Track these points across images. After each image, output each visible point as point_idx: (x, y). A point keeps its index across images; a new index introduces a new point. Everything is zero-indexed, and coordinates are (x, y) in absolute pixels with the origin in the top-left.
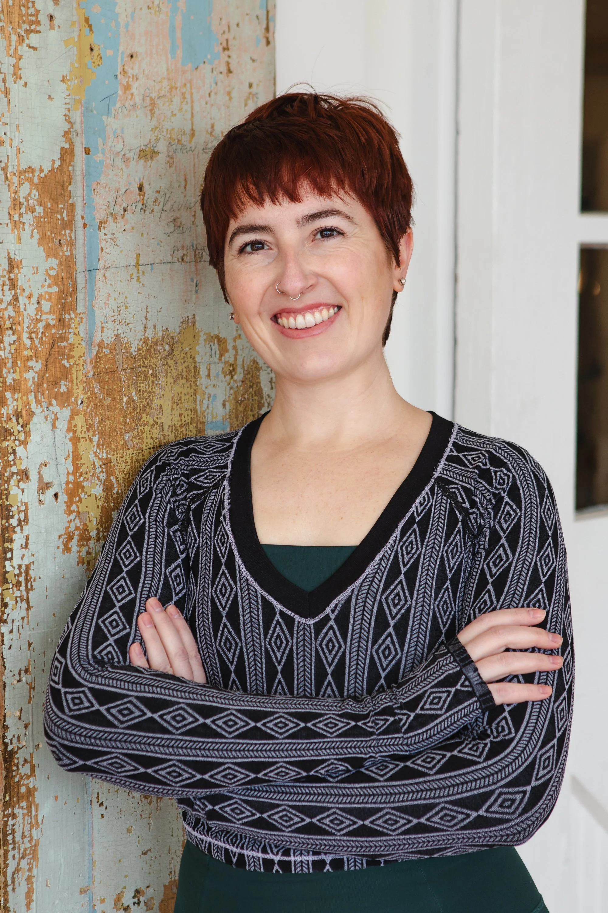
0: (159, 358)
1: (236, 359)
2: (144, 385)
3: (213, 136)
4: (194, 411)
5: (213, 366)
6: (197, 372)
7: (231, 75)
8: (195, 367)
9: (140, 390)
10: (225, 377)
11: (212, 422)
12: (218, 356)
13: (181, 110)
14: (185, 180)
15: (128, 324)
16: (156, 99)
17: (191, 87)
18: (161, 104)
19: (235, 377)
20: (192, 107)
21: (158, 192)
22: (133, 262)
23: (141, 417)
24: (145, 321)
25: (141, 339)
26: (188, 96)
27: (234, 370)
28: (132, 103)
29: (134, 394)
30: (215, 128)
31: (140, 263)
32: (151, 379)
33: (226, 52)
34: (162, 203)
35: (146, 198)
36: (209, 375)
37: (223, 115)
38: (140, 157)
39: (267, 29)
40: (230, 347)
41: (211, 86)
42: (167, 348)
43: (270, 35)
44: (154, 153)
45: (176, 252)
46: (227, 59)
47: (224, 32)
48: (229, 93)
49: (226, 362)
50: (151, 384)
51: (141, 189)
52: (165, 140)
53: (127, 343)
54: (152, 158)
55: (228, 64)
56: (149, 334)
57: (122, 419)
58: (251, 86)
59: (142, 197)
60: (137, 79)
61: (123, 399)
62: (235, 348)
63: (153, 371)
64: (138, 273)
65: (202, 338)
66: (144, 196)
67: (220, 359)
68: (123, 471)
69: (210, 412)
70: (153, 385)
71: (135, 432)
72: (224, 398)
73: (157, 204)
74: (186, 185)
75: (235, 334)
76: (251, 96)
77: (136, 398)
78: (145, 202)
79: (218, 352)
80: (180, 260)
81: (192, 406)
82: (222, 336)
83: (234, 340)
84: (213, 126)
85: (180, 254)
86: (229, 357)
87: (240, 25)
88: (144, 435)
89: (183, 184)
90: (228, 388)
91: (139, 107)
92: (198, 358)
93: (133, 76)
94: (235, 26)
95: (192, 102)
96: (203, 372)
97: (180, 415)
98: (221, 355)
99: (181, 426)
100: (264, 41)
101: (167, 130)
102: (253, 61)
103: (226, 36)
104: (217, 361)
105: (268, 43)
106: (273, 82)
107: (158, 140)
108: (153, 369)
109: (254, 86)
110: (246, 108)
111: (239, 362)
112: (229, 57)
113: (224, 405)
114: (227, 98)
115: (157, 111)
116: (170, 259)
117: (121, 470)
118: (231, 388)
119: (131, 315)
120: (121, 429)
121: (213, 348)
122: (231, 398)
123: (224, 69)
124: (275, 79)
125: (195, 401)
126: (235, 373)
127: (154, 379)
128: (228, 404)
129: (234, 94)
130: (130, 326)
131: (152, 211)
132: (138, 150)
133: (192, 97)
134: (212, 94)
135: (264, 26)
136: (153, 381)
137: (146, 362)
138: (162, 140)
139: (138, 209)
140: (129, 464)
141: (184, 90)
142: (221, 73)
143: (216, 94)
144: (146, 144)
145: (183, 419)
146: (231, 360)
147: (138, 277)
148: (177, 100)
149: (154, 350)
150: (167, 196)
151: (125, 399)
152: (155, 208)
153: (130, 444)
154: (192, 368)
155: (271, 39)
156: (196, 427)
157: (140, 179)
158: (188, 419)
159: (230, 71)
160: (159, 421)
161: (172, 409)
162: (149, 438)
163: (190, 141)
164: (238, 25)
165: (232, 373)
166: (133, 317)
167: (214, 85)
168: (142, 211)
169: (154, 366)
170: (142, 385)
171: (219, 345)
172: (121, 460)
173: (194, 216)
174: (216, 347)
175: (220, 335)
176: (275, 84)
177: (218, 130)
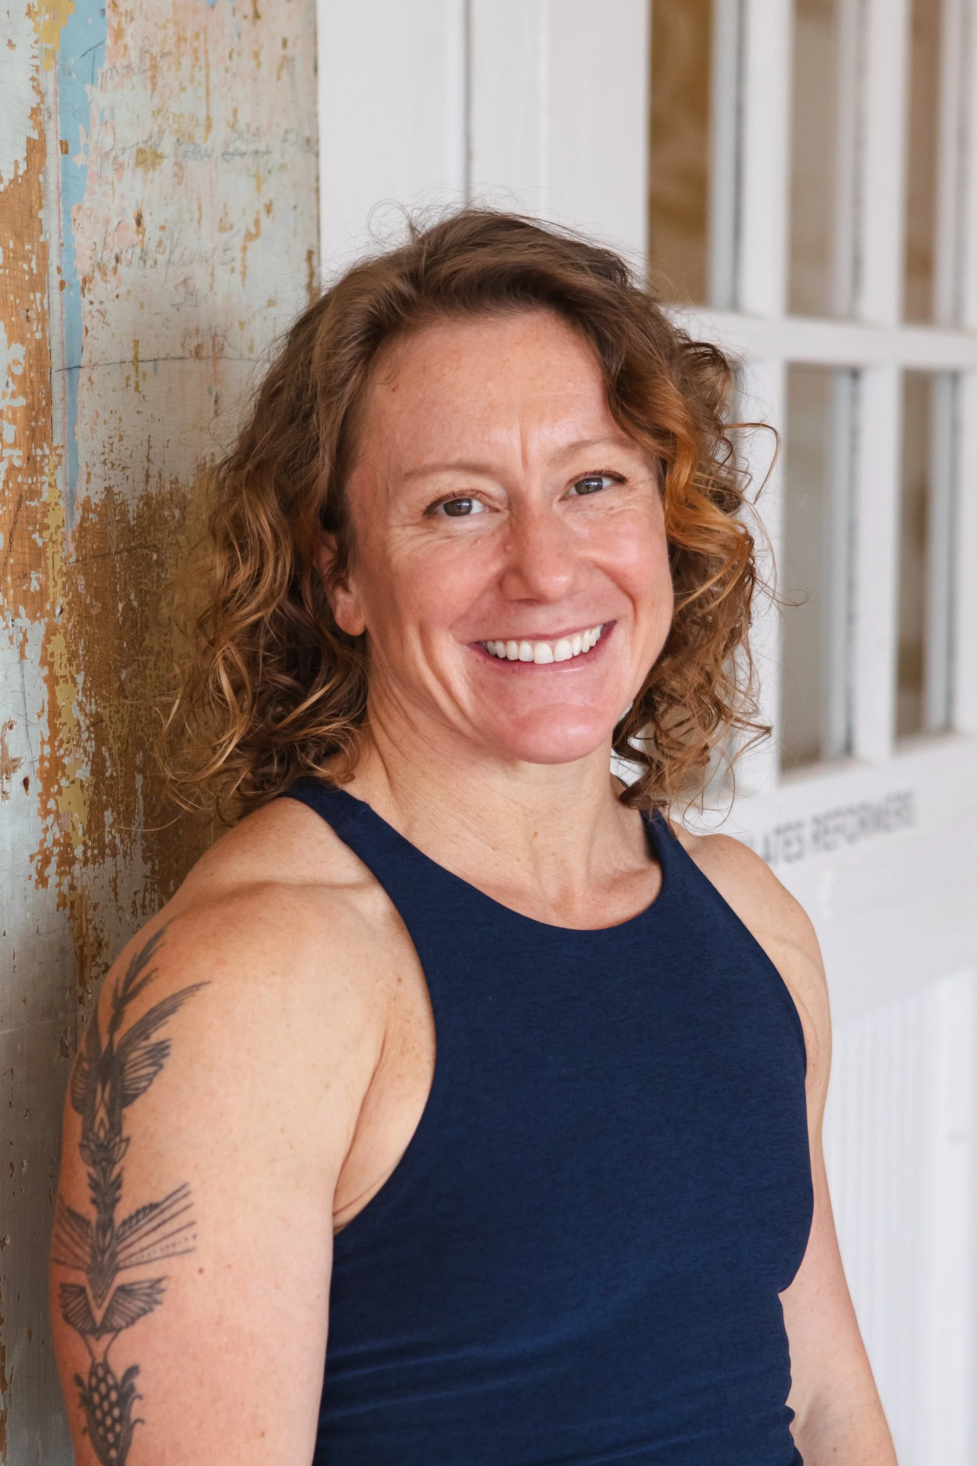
0: (166, 532)
2: (146, 580)
3: (236, 131)
7: (259, 22)
9: (141, 592)
13: (192, 80)
14: (200, 208)
15: (124, 468)
16: (158, 58)
17: (205, 41)
18: (165, 68)
20: (207, 77)
21: (163, 228)
22: (130, 356)
23: (143, 640)
24: (146, 464)
25: (142, 496)
26: (201, 55)
28: (125, 63)
29: (132, 597)
30: (239, 116)
31: (140, 357)
32: (156, 569)
34: (168, 250)
35: (146, 239)
37: (250, 94)
38: (138, 163)
41: (233, 40)
42: (177, 513)
44: (158, 157)
45: (188, 339)
48: (257, 55)
50: (155, 578)
51: (139, 221)
52: (171, 133)
53: (123, 502)
54: (153, 165)
55: (254, 2)
56: (153, 489)
57: (117, 642)
58: (285, 44)
59: (141, 236)
60: (132, 19)
61: (117, 605)
63: (158, 556)
64: (137, 376)
66: (143, 234)
68: (119, 737)
70: (158, 581)
71: (135, 667)
73: (162, 250)
74: (200, 217)
76: (286, 63)
77: (135, 604)
78: (145, 245)
80: (193, 353)
84: (235, 113)
85: (192, 344)
88: (148, 672)
89: (196, 216)
91: (136, 70)
93: (126, 12)
95: (208, 66)
101: (174, 115)
106: (313, 38)
107: (161, 132)
108: (158, 551)
109: (290, 44)
110: (279, 83)
114: (255, 63)
115: (159, 79)
116: (179, 352)
117: (116, 735)
119: (128, 452)
120: (116, 660)
123: (249, 9)
124: (315, 34)
127: (160, 570)
129: (263, 57)
130: (127, 472)
131: (155, 262)
132: (134, 151)
133: (207, 59)
134: (235, 55)
136: (158, 575)
137: (149, 538)
138: (167, 133)
139: (136, 259)
140: (127, 722)
141: (196, 45)
142: (246, 17)
143: (239, 54)
144: (145, 139)
147: (137, 383)
148: (187, 61)
149: (160, 515)
150: (175, 237)
151: (120, 606)
152: (159, 257)
153: (129, 688)
157: (137, 203)
159: (257, 15)
160: (168, 646)
162: (154, 677)
163: (206, 139)
166: (131, 456)
167: (237, 38)
168: (142, 262)
169: (160, 546)
170: (144, 581)
172: (116, 716)
173: (212, 274)
176: (316, 43)
177: (242, 120)
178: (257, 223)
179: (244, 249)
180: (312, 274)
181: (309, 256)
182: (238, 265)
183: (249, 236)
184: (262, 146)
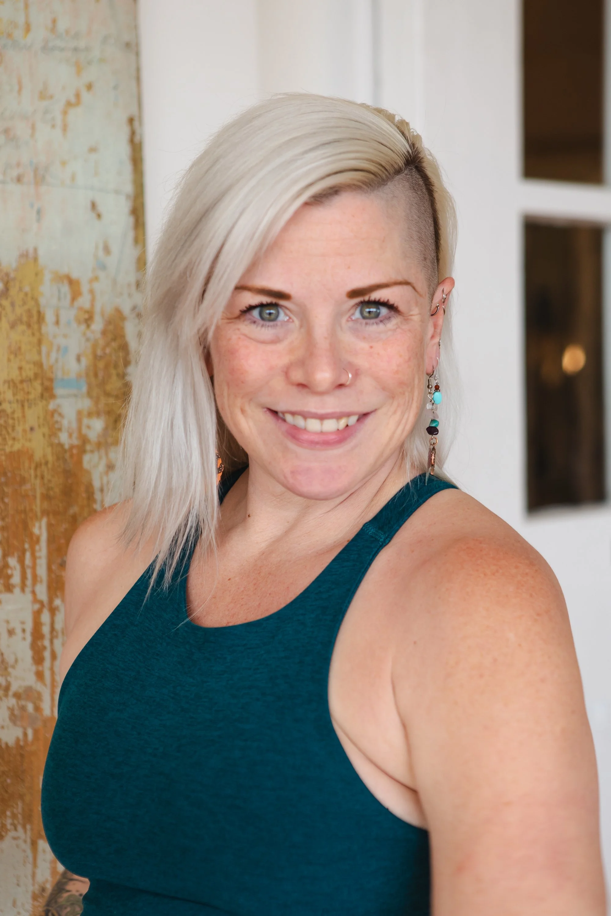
1: (93, 305)
3: (56, 33)
4: (39, 364)
5: (62, 313)
6: (41, 318)
8: (39, 312)
10: (80, 325)
11: (63, 377)
12: (68, 299)
14: (19, 83)
19: (93, 326)
27: (91, 318)
30: (59, 23)
36: (57, 323)
37: (68, 10)
40: (85, 288)
42: (1, 286)
45: (8, 170)
49: (80, 309)
62: (92, 292)
65: (47, 277)
67: (72, 303)
69: (60, 366)
72: (78, 350)
74: (20, 88)
75: (90, 274)
79: (68, 295)
80: (15, 179)
81: (36, 358)
82: (75, 275)
83: (91, 282)
84: (54, 21)
85: (15, 173)
86: (85, 302)
89: (16, 88)
90: (82, 337)
92: (42, 301)
96: (50, 317)
97: (20, 368)
98: (73, 299)
99: (22, 382)
104: (69, 306)
110: (98, 5)
113: (78, 359)
116: (1, 178)
118: (88, 339)
121: (61, 289)
122: (89, 351)
125: (39, 353)
126: (93, 322)
128: (83, 359)
145: (24, 374)
146: (87, 306)
154: (35, 313)
156: (42, 384)
158: (31, 374)
161: (9, 360)
163: (25, 37)
165: (88, 320)
171: (71, 288)
173: (33, 128)
174: (65, 289)
175: (71, 276)
177: (62, 26)
178: (78, 96)
179: (65, 113)
180: (133, 133)
181: (131, 121)
182: (59, 122)
183: (69, 104)
184: (82, 44)
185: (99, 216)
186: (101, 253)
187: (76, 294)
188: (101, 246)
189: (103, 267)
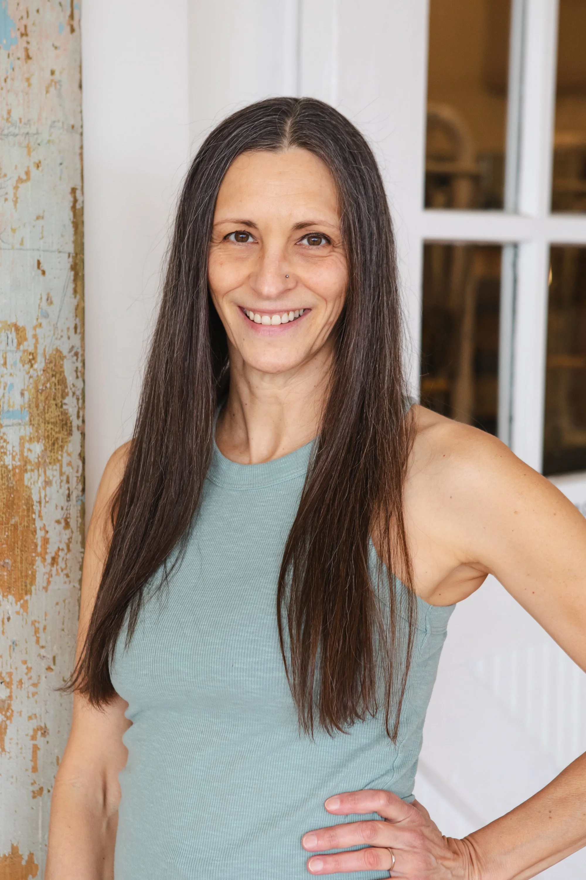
1: (36, 348)
3: (9, 122)
5: (9, 356)
7: (30, 61)
10: (23, 366)
11: (8, 411)
12: (15, 343)
19: (35, 366)
27: (34, 359)
30: (12, 114)
33: (25, 38)
36: (5, 364)
37: (21, 102)
39: (72, 16)
40: (29, 334)
41: (7, 72)
43: (75, 24)
46: (25, 45)
47: (22, 18)
48: (28, 80)
49: (24, 351)
55: (27, 50)
58: (53, 73)
62: (35, 336)
67: (18, 347)
69: (6, 401)
72: (22, 387)
75: (35, 322)
76: (53, 84)
79: (15, 341)
82: (20, 324)
83: (35, 328)
84: (9, 112)
86: (29, 346)
87: (41, 11)
90: (27, 377)
94: (35, 12)
98: (19, 344)
100: (68, 29)
102: (56, 48)
103: (24, 22)
104: (15, 349)
105: (73, 30)
106: (78, 69)
109: (57, 73)
110: (48, 95)
111: (40, 351)
112: (28, 43)
113: (22, 394)
114: (26, 84)
118: (31, 377)
121: (10, 336)
122: (31, 387)
123: (21, 54)
124: (81, 67)
126: (36, 362)
128: (26, 394)
129: (34, 81)
134: (9, 80)
135: (68, 12)
142: (19, 59)
143: (13, 79)
146: (31, 349)
155: (76, 26)
159: (28, 57)
164: (38, 11)
165: (32, 361)
167: (10, 71)
171: (17, 334)
174: (13, 335)
175: (18, 324)
176: (81, 72)
177: (15, 116)
178: (27, 173)
179: (16, 188)
180: (75, 201)
181: (74, 191)
182: (11, 196)
183: (20, 180)
184: (33, 130)
185: (44, 273)
186: (44, 303)
187: (21, 339)
188: (45, 297)
189: (46, 316)
